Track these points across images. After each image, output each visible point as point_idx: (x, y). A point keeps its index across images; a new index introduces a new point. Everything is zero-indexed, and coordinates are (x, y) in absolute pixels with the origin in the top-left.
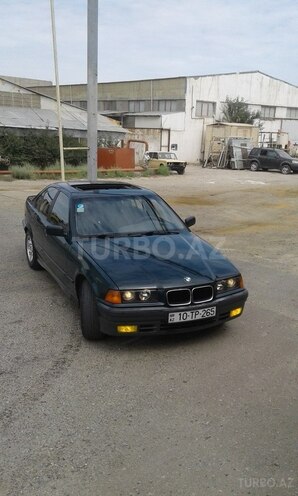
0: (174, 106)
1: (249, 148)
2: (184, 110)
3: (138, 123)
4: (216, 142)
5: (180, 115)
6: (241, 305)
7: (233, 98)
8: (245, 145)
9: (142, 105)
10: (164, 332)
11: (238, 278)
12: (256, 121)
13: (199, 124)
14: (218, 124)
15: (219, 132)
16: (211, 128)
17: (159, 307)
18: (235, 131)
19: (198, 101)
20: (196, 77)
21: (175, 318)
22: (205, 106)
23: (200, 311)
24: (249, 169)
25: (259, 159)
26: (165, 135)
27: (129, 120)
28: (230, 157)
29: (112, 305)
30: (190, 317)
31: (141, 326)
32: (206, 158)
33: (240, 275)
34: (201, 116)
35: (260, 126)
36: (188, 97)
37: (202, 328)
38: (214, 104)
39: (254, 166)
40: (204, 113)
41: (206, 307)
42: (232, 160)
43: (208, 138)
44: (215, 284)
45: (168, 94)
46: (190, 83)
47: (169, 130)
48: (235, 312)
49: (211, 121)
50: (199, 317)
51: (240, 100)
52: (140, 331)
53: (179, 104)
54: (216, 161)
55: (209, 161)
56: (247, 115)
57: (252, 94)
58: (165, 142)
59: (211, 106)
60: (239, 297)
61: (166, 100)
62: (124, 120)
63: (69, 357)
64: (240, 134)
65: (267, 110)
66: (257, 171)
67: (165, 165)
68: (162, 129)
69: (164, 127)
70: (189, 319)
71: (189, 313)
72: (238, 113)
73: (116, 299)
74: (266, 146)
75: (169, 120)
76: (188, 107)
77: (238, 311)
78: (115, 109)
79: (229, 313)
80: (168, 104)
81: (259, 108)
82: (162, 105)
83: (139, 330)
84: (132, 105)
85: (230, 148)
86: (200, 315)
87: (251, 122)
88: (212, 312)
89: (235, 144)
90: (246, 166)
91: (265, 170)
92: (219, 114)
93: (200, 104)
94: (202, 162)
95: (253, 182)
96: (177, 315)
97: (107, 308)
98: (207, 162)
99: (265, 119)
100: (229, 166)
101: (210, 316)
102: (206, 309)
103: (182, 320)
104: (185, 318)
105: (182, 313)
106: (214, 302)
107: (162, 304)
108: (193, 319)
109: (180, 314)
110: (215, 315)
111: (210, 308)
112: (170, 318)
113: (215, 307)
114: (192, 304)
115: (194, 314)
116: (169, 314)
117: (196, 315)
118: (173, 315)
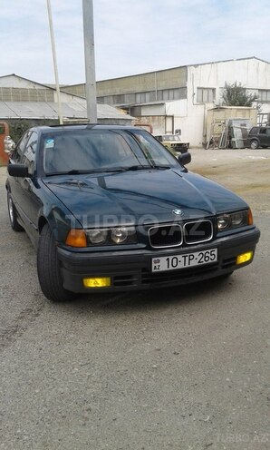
0: (177, 93)
1: (249, 127)
2: (185, 97)
3: (144, 112)
4: (217, 125)
5: (182, 101)
6: (251, 249)
7: (231, 84)
8: (245, 125)
9: (148, 96)
10: (147, 286)
11: (248, 212)
12: (254, 104)
13: (200, 110)
14: (218, 109)
15: (220, 115)
16: (211, 113)
17: (140, 251)
18: (234, 114)
19: (198, 88)
20: (196, 66)
21: (162, 265)
22: (205, 92)
23: (196, 254)
24: (250, 148)
25: (259, 137)
26: (169, 121)
27: (137, 110)
28: (230, 138)
29: (74, 250)
30: (181, 263)
31: (116, 278)
32: (208, 140)
33: (248, 209)
34: (202, 102)
35: (258, 108)
36: (189, 85)
37: (198, 279)
38: (214, 90)
39: (254, 144)
40: (205, 99)
41: (203, 249)
42: (233, 139)
43: (209, 122)
44: (215, 220)
45: (171, 84)
46: (191, 71)
47: (173, 117)
48: (244, 258)
49: (211, 106)
50: (194, 263)
51: (238, 85)
53: (181, 92)
54: (218, 142)
55: (211, 143)
56: (245, 99)
57: (250, 79)
58: (169, 128)
59: (211, 92)
60: (248, 236)
61: (169, 90)
62: (132, 110)
63: (24, 323)
64: (240, 116)
65: (264, 93)
66: (257, 148)
67: (169, 146)
68: (166, 116)
69: (168, 114)
70: (181, 266)
71: (180, 257)
72: (236, 97)
73: (80, 241)
74: (264, 125)
75: (172, 107)
76: (189, 94)
77: (247, 256)
78: (124, 102)
79: (236, 258)
80: (171, 93)
81: (257, 92)
82: (166, 95)
83: (114, 283)
84: (138, 97)
85: (230, 129)
86: (196, 260)
87: (249, 105)
88: (212, 256)
89: (235, 124)
90: (247, 144)
91: (265, 147)
92: (219, 99)
93: (200, 91)
94: (204, 145)
95: (253, 158)
96: (163, 260)
97: (68, 253)
98: (210, 144)
99: (262, 102)
100: (231, 146)
101: (210, 261)
102: (204, 252)
103: (171, 268)
104: (174, 264)
105: (171, 258)
106: (214, 242)
107: (144, 246)
108: (187, 265)
109: (168, 259)
110: (216, 260)
111: (209, 251)
112: (154, 265)
113: (216, 250)
114: (184, 245)
115: (187, 258)
116: (153, 259)
117: (190, 260)
118: (159, 261)
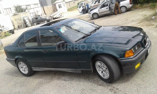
1: (31, 19)
2: (1, 13)
4: (18, 20)
7: (16, 5)
8: (29, 18)
12: (27, 11)
13: (8, 17)
14: (15, 15)
15: (17, 17)
16: (13, 17)
18: (22, 15)
22: (7, 10)
25: (36, 21)
34: (8, 14)
35: (29, 12)
39: (35, 24)
40: (8, 12)
42: (27, 24)
49: (12, 14)
51: (18, 5)
54: (21, 26)
55: (19, 27)
56: (23, 9)
59: (9, 9)
64: (24, 15)
67: (7, 32)
72: (19, 10)
85: (24, 21)
87: (25, 11)
89: (26, 19)
90: (32, 25)
92: (14, 12)
93: (5, 10)
100: (27, 26)
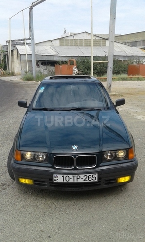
11: (129, 151)
21: (59, 179)
23: (82, 176)
30: (72, 179)
31: (35, 181)
41: (88, 173)
48: (122, 180)
50: (80, 181)
52: (35, 184)
70: (71, 181)
71: (71, 176)
77: (127, 179)
86: (82, 179)
88: (94, 178)
96: (60, 176)
101: (92, 180)
102: (88, 175)
103: (65, 181)
104: (67, 180)
105: (65, 176)
106: (96, 169)
107: (50, 166)
108: (76, 181)
109: (63, 176)
110: (97, 180)
111: (92, 175)
112: (54, 178)
113: (97, 174)
114: (75, 169)
115: (76, 177)
116: (54, 175)
117: (77, 178)
118: (57, 177)
